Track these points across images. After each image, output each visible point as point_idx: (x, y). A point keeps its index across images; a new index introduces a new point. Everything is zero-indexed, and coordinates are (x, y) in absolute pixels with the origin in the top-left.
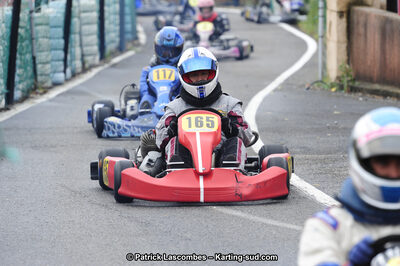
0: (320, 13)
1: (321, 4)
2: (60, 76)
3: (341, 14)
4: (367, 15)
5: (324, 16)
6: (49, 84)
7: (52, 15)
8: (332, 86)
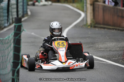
0: (85, 4)
1: (85, 2)
2: (6, 25)
3: (91, 5)
4: (99, 5)
5: (86, 5)
6: (3, 27)
7: (4, 6)
8: (89, 26)
